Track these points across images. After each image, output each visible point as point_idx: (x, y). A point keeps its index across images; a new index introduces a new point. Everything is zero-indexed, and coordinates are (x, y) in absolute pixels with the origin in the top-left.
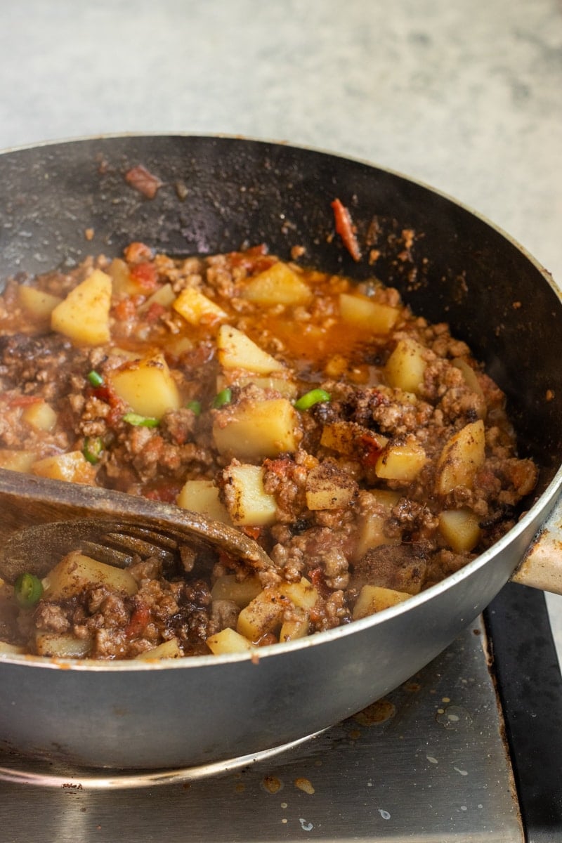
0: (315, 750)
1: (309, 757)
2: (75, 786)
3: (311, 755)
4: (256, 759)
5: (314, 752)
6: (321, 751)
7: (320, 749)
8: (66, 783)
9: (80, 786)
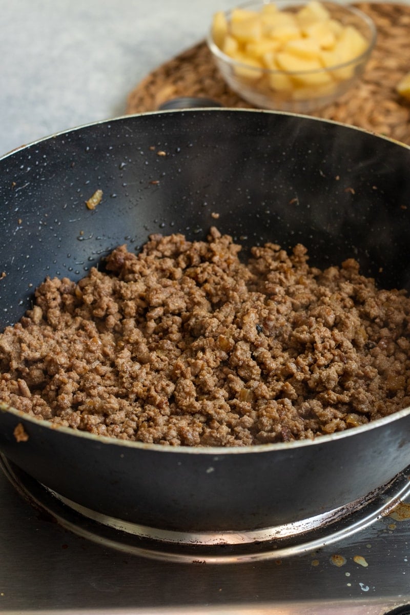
0: (365, 537)
1: (361, 542)
2: (201, 562)
3: (363, 540)
4: (325, 544)
5: (365, 539)
6: (370, 538)
7: (368, 537)
8: (194, 560)
9: (205, 562)
